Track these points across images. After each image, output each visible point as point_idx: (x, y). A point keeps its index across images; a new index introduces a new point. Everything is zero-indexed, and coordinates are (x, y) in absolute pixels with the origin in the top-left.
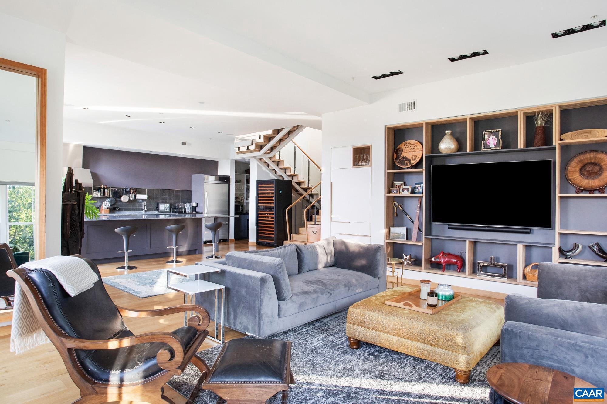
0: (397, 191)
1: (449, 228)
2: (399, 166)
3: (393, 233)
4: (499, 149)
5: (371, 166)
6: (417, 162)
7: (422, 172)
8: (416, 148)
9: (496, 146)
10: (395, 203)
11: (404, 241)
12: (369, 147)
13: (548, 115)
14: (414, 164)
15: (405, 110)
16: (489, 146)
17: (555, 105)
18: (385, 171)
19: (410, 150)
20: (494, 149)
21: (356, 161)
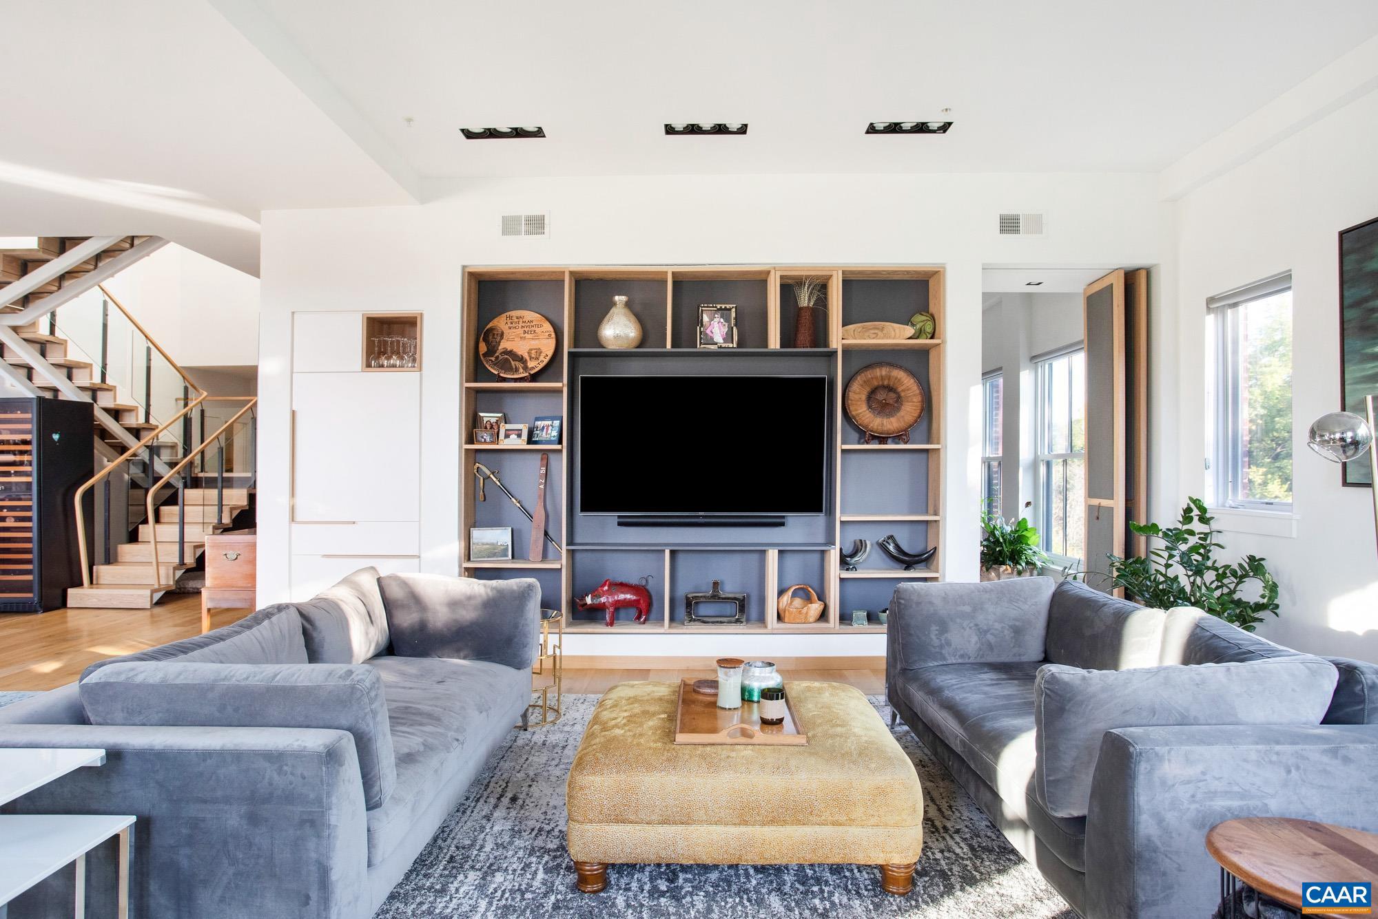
0: (492, 435)
1: (620, 524)
2: (496, 373)
3: (478, 544)
4: (733, 348)
5: (420, 370)
6: (542, 365)
7: (560, 391)
8: (538, 330)
9: (725, 340)
10: (480, 466)
11: (506, 562)
12: (416, 317)
13: (821, 287)
14: (537, 370)
15: (519, 233)
16: (712, 338)
17: (835, 268)
18: (461, 384)
19: (522, 335)
20: (724, 345)
21: (373, 353)
